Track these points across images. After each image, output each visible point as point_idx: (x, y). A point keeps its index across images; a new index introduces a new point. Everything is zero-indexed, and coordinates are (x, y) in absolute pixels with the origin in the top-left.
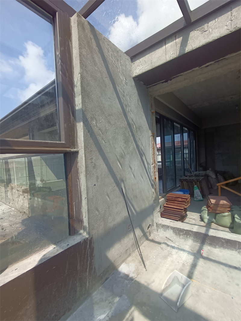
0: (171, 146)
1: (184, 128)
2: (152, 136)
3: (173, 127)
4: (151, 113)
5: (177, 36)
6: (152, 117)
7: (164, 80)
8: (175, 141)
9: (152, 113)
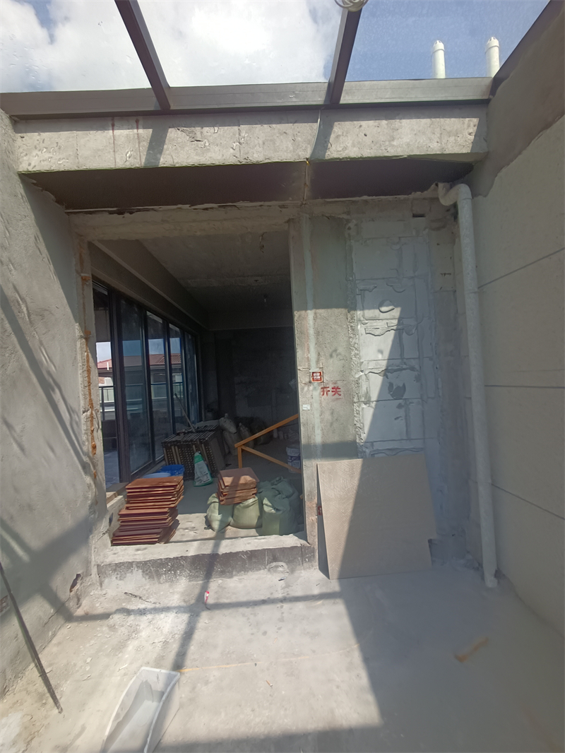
0: (140, 364)
1: (171, 326)
2: (81, 337)
3: (145, 322)
4: (80, 279)
5: (141, 122)
6: (83, 290)
7: (115, 209)
8: (151, 353)
9: (84, 280)
